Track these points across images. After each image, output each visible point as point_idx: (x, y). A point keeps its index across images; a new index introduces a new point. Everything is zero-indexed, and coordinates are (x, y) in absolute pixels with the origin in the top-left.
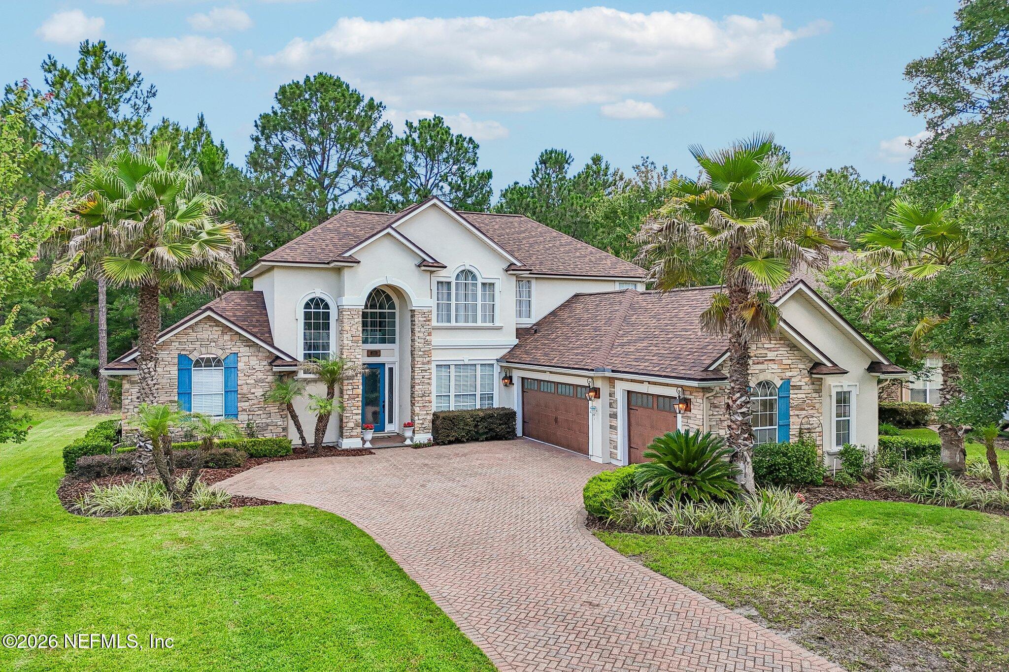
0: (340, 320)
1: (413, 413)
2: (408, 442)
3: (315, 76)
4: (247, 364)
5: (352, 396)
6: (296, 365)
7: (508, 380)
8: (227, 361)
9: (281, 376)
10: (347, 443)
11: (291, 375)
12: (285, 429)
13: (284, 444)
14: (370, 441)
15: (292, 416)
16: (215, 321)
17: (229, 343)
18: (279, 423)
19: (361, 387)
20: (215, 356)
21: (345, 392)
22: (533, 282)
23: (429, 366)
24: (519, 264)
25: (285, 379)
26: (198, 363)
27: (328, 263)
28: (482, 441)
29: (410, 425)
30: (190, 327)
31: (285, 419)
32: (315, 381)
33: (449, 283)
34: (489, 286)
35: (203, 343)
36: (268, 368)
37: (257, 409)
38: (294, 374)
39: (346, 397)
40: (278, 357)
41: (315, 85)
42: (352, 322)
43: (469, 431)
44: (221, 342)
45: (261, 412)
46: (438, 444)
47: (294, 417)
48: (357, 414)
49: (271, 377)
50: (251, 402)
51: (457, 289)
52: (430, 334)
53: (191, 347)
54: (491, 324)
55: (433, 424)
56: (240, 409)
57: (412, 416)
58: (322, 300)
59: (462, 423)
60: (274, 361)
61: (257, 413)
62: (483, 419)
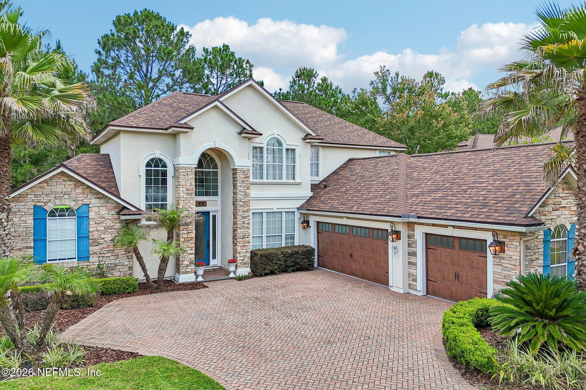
0: (175, 177)
1: (235, 251)
2: (232, 275)
3: (141, 11)
4: (98, 213)
5: (187, 239)
6: (140, 214)
7: (306, 223)
8: (79, 211)
9: (127, 223)
10: (184, 278)
11: (135, 223)
12: (130, 268)
13: (131, 282)
14: (202, 276)
15: (137, 258)
16: (68, 176)
17: (82, 195)
18: (126, 263)
19: (194, 231)
20: (69, 207)
21: (181, 236)
22: (321, 149)
23: (248, 214)
24: (314, 135)
25: (131, 226)
26: (52, 214)
27: (166, 129)
28: (290, 272)
29: (233, 261)
30: (45, 181)
31: (131, 260)
32: (157, 227)
33: (261, 148)
34: (291, 151)
35: (57, 195)
36: (116, 216)
37: (106, 252)
38: (138, 222)
39: (182, 240)
40: (124, 208)
41: (142, 16)
42: (187, 178)
43: (281, 265)
44: (73, 195)
45: (110, 254)
46: (257, 276)
47: (140, 259)
48: (191, 254)
49: (119, 225)
50: (101, 246)
51: (267, 153)
52: (248, 188)
53: (46, 199)
54: (293, 181)
55: (251, 260)
56: (91, 252)
57: (234, 254)
58: (161, 160)
59: (275, 259)
60: (121, 210)
61: (106, 255)
62: (291, 255)
